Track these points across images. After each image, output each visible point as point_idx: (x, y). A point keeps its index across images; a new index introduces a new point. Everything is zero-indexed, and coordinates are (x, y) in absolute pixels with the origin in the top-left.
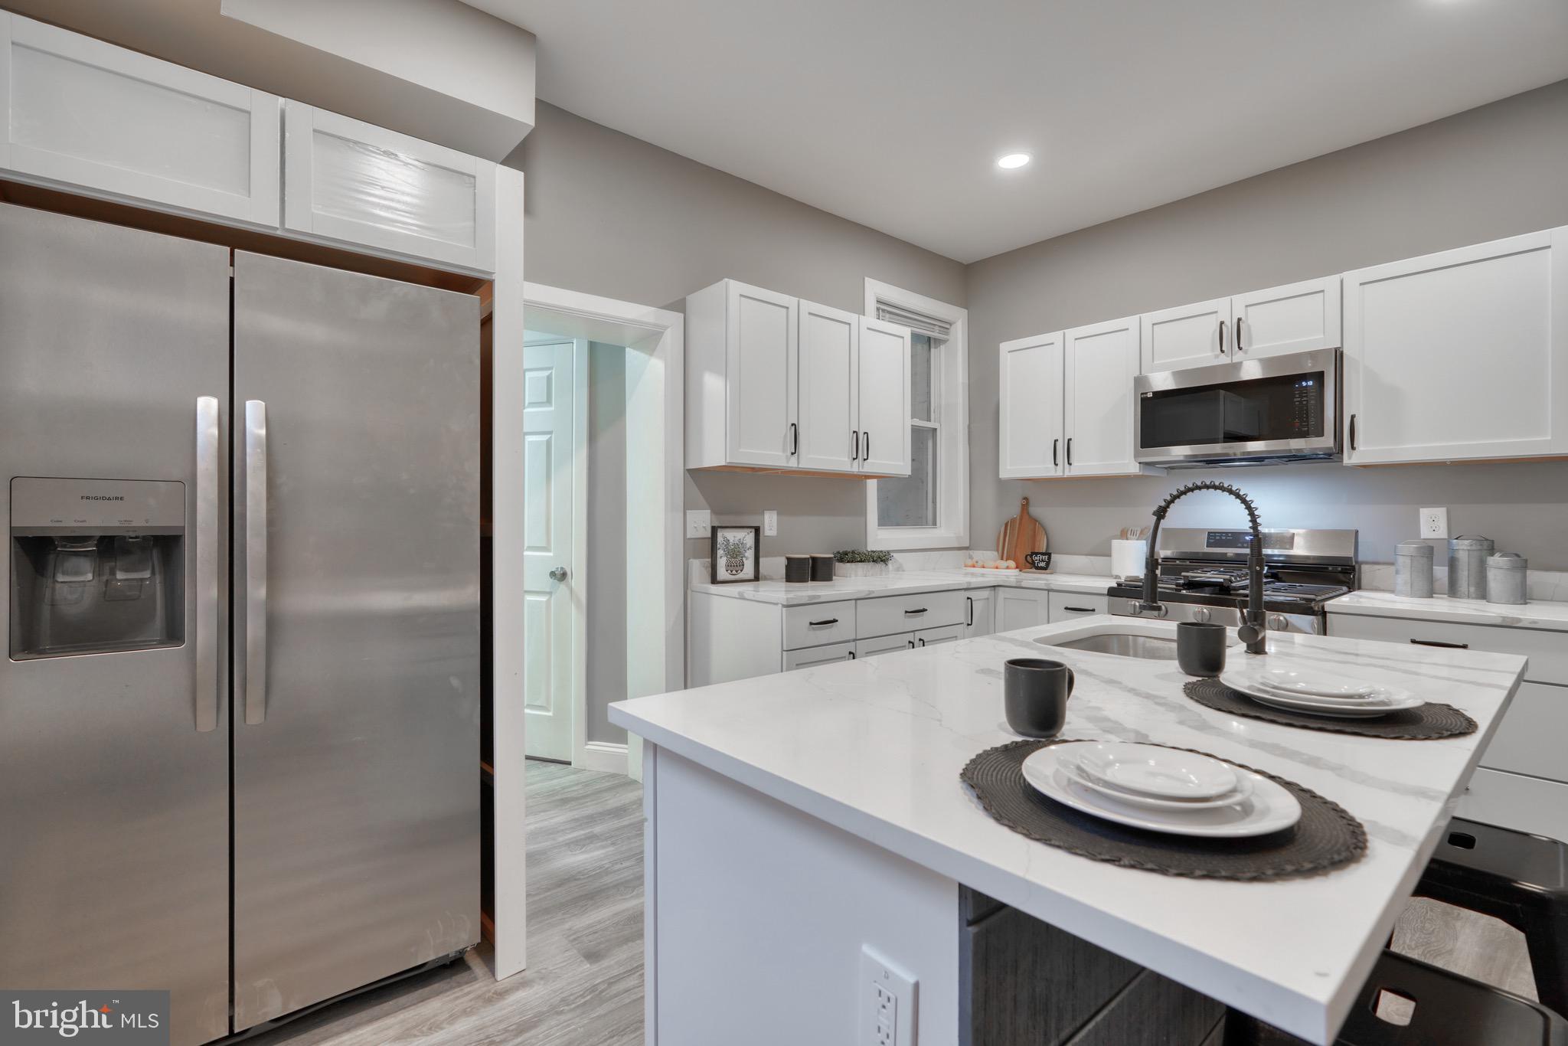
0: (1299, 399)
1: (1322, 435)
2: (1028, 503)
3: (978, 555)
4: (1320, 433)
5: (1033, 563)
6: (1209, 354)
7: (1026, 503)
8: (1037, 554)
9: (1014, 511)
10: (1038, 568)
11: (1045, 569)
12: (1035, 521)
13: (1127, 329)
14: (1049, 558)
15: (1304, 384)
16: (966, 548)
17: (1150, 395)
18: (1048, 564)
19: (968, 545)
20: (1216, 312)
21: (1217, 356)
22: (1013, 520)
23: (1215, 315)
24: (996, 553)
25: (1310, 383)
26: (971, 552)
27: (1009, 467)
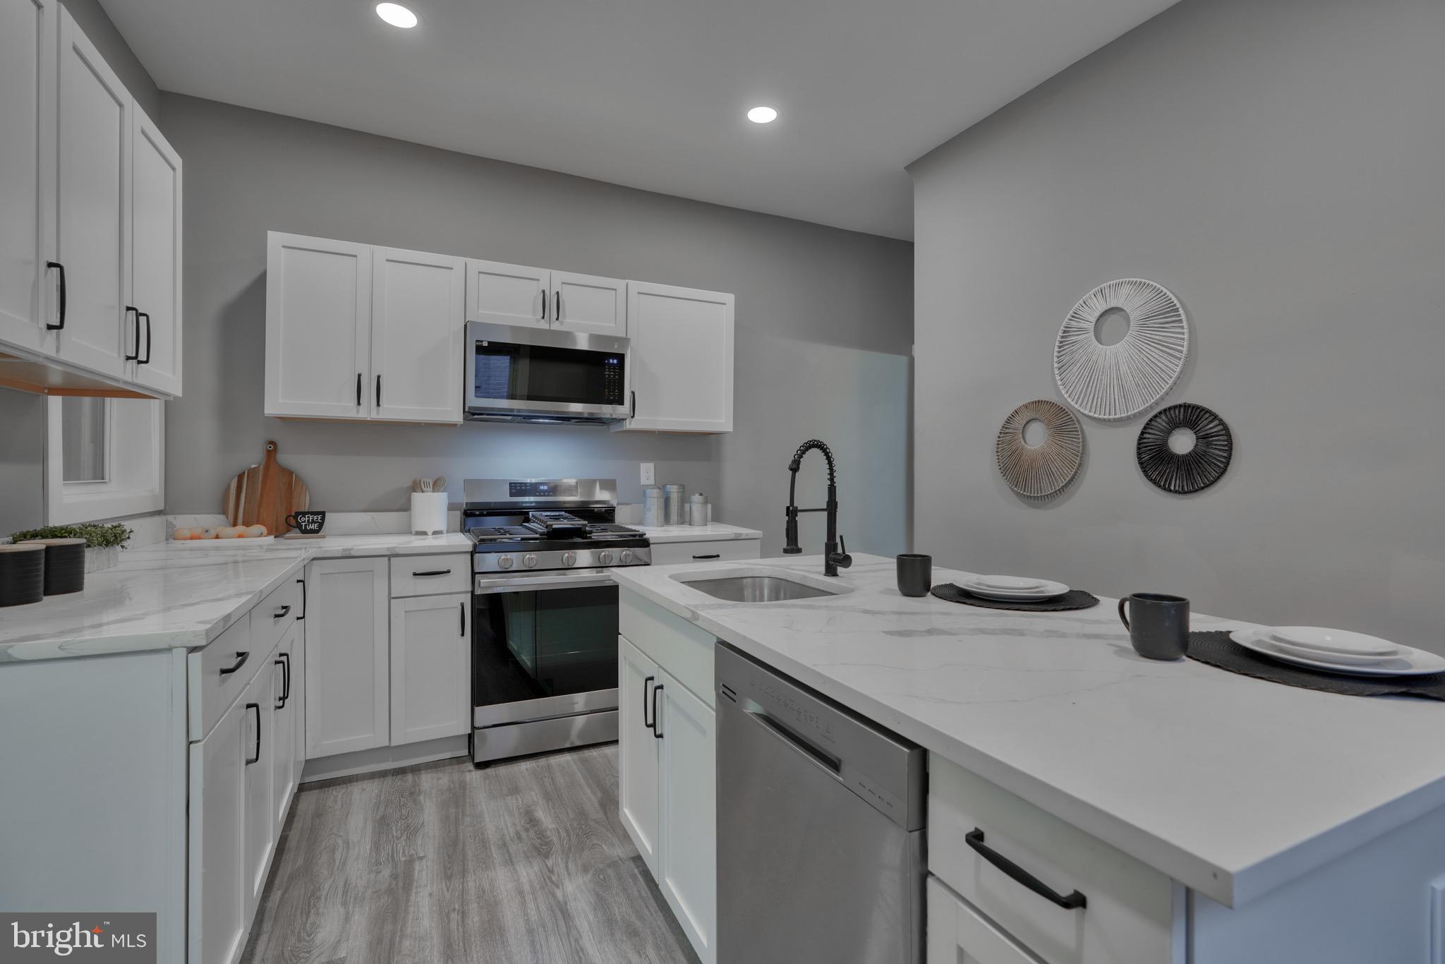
0: (608, 373)
1: (623, 405)
2: (275, 450)
3: (184, 522)
4: (621, 402)
5: (299, 526)
6: (530, 317)
7: (272, 450)
8: (304, 514)
9: (252, 457)
10: (305, 532)
11: (316, 532)
12: (288, 473)
13: (452, 269)
14: (323, 519)
15: (611, 361)
16: (159, 513)
17: (485, 344)
18: (321, 525)
19: (162, 507)
20: (538, 280)
21: (538, 321)
22: (251, 473)
23: (536, 282)
24: (222, 517)
25: (615, 361)
26: (170, 518)
27: (280, 401)
